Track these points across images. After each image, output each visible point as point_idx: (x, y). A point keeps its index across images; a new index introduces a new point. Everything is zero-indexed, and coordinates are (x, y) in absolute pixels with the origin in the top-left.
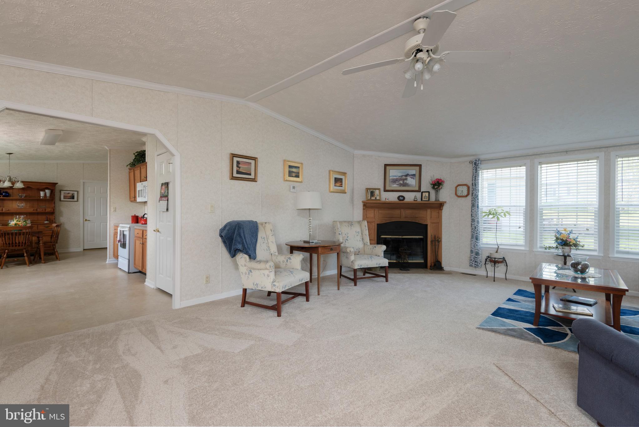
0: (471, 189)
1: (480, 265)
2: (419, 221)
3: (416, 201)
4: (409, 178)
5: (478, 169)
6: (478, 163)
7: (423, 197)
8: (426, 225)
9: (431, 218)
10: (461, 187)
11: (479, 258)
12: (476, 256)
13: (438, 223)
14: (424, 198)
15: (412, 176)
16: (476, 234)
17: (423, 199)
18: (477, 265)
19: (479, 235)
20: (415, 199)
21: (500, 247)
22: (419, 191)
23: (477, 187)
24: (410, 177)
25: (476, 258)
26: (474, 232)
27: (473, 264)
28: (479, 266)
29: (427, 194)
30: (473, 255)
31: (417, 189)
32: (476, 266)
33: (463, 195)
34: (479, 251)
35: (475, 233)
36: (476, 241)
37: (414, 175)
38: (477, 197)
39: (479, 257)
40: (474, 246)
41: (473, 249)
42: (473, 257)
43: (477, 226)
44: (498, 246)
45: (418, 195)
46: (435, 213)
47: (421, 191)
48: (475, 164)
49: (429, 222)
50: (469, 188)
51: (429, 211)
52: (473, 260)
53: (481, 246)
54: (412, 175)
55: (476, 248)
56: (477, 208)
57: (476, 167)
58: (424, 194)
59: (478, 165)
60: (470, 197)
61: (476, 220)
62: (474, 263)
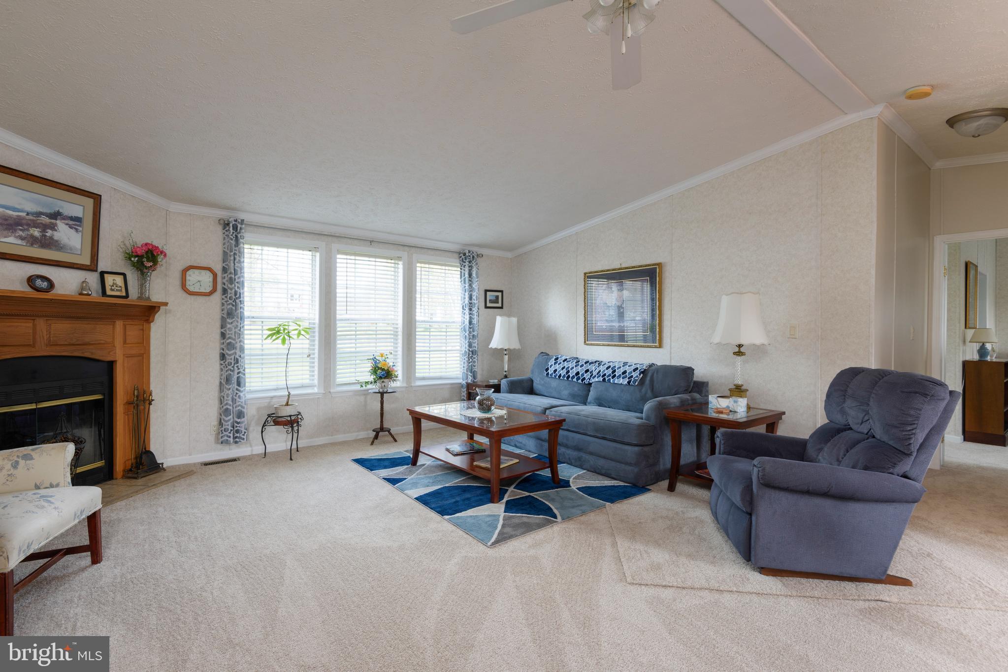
0: (219, 279)
1: (245, 437)
2: (92, 353)
3: (88, 295)
4: (61, 225)
5: (241, 240)
6: (241, 229)
7: (108, 288)
8: (111, 365)
9: (125, 342)
10: (197, 272)
11: (242, 422)
12: (239, 420)
13: (141, 355)
14: (112, 290)
15: (71, 222)
16: (239, 373)
17: (109, 292)
18: (240, 438)
19: (244, 374)
20: (82, 289)
21: (293, 392)
22: (92, 267)
23: (239, 278)
24: (67, 224)
25: (238, 423)
26: (233, 371)
27: (230, 437)
28: (243, 439)
29: (119, 280)
30: (229, 420)
31: (87, 261)
32: (237, 440)
33: (202, 290)
34: (244, 408)
35: (236, 371)
36: (237, 389)
37: (78, 220)
38: (240, 297)
39: (243, 420)
40: (234, 400)
41: (230, 406)
42: (229, 423)
43: (240, 356)
44: (289, 393)
45: (92, 279)
46: (133, 332)
47: (100, 269)
48: (235, 228)
49: (118, 355)
50: (215, 276)
51: (119, 324)
52: (230, 428)
53: (249, 396)
54: (71, 218)
55: (237, 404)
56: (239, 320)
57: (236, 236)
58: (109, 279)
59: (240, 232)
60: (218, 295)
61: (238, 345)
62: (231, 435)
